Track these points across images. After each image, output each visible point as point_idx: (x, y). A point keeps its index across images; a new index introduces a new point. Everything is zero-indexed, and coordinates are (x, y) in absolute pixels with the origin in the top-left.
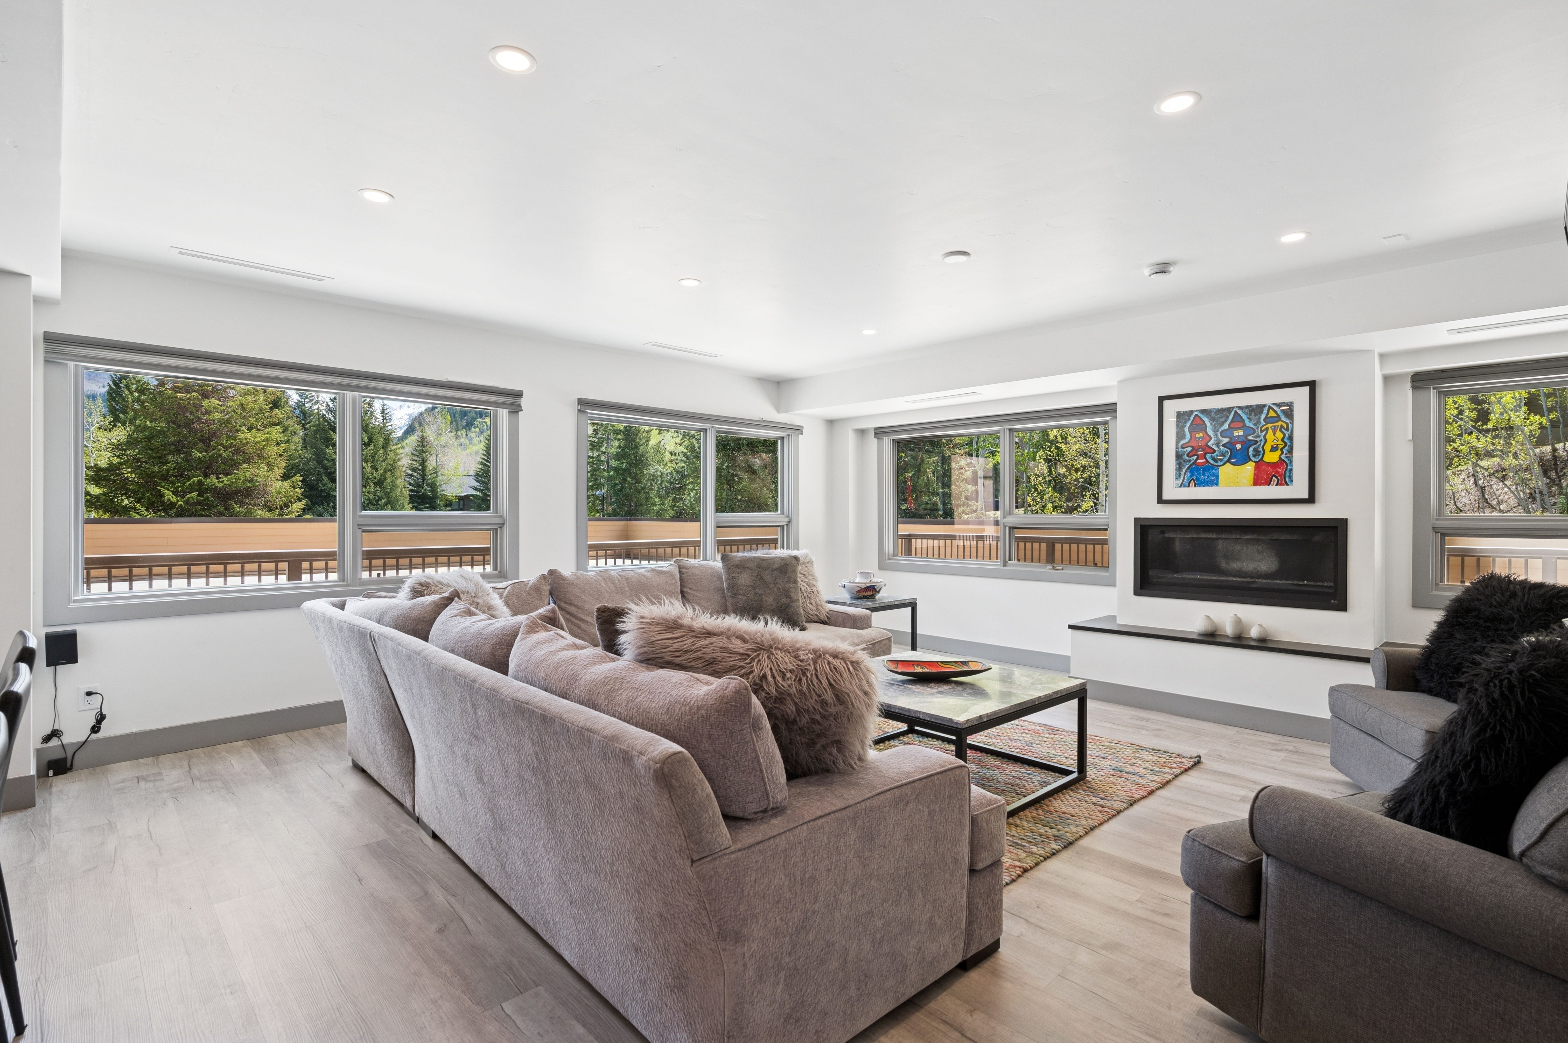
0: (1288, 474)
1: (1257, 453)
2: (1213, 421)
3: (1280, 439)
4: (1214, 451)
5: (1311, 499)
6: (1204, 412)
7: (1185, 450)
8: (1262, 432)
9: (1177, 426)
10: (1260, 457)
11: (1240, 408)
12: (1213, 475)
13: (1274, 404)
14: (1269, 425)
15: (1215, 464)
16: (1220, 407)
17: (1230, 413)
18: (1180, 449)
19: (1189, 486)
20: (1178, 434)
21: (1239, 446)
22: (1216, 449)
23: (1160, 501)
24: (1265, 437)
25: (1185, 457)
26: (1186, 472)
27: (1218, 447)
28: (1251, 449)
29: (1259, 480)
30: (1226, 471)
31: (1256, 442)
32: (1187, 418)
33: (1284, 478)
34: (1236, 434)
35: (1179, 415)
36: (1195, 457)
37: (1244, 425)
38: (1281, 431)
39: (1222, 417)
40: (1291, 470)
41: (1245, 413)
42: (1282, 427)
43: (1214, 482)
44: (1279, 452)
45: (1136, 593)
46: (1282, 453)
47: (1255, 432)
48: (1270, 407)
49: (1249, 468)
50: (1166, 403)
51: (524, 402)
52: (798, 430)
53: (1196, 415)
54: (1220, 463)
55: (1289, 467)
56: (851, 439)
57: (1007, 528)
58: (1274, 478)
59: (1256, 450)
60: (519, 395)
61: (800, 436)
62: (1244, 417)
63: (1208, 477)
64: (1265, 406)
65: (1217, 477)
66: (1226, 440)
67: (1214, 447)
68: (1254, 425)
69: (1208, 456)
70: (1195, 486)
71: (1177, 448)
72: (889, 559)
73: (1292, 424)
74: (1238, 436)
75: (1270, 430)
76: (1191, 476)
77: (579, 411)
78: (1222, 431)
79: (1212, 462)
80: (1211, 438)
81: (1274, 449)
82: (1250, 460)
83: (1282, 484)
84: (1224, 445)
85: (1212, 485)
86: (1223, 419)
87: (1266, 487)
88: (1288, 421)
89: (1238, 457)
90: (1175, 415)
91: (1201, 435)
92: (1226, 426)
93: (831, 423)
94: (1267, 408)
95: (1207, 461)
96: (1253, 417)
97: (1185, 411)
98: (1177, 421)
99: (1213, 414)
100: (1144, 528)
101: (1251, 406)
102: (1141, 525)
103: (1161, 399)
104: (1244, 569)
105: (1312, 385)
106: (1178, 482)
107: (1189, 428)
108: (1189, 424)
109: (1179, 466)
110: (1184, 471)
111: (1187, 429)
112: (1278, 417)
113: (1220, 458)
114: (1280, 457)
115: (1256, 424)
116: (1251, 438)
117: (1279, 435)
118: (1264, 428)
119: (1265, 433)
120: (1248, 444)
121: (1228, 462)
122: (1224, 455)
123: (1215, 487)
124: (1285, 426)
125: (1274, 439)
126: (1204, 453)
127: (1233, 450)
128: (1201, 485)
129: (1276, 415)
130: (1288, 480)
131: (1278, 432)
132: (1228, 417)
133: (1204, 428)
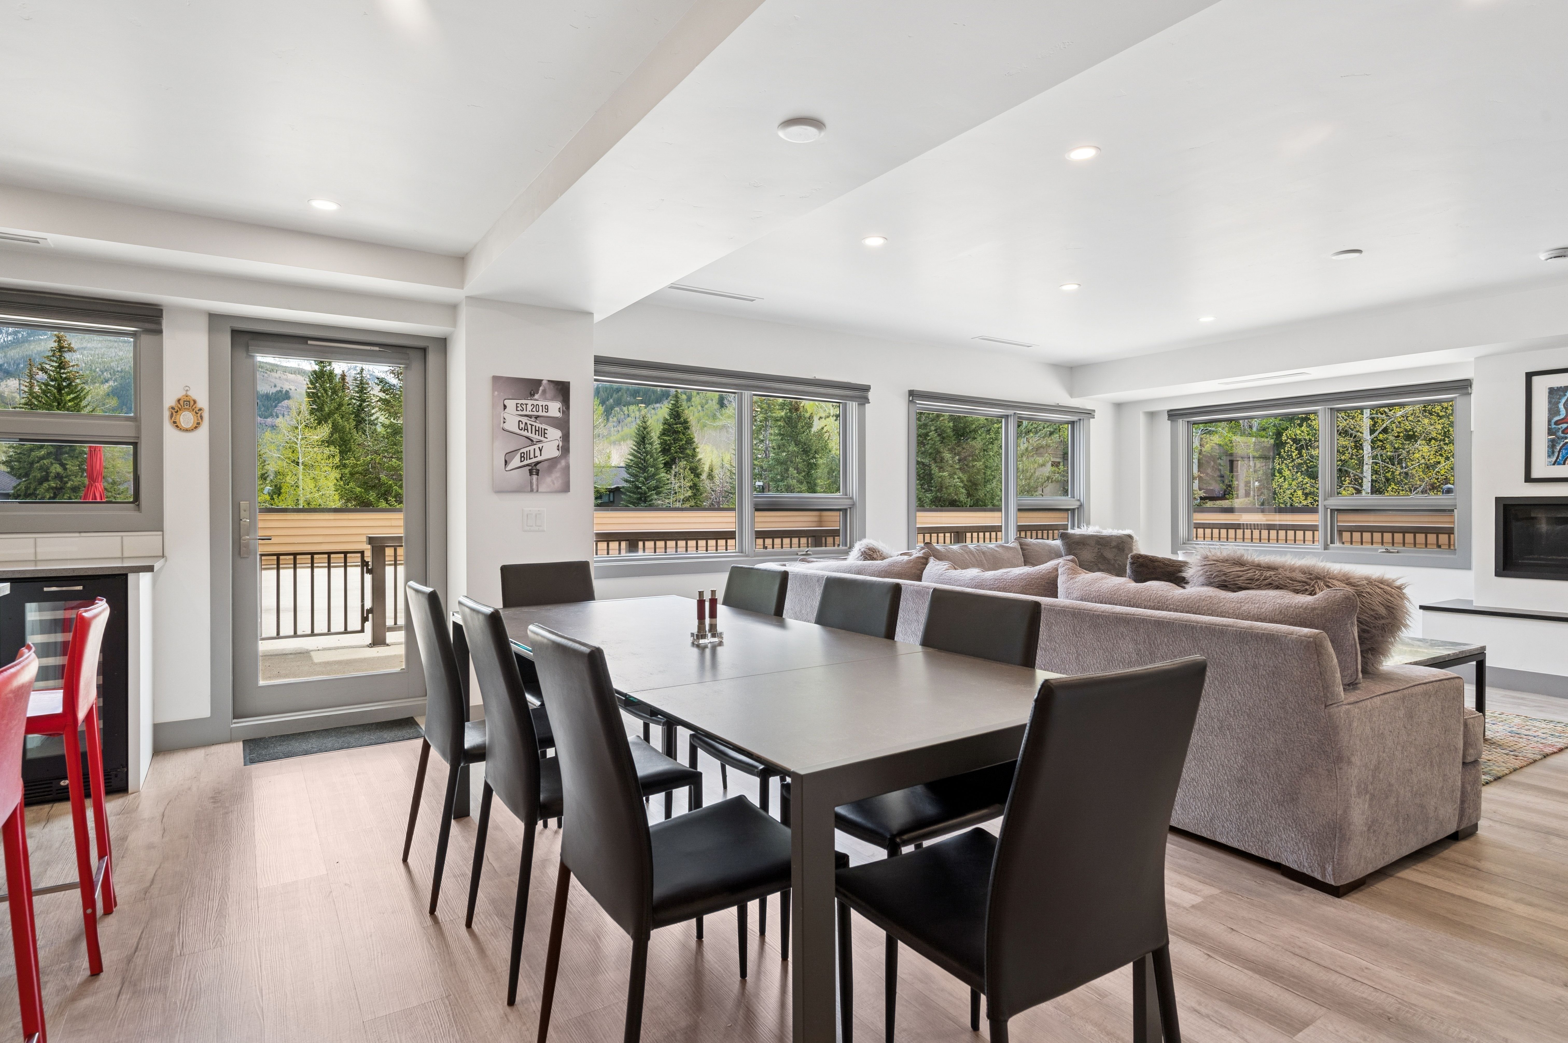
7: (1559, 426)
9: (1550, 402)
18: (1553, 426)
19: (1564, 464)
20: (1550, 410)
23: (1529, 479)
25: (1560, 434)
26: (1560, 449)
35: (1552, 391)
45: (1498, 574)
50: (1536, 379)
51: (871, 395)
52: (1090, 414)
56: (1142, 421)
57: (1329, 510)
60: (867, 389)
61: (1092, 420)
71: (1549, 425)
72: (1184, 543)
77: (910, 401)
90: (1547, 391)
93: (1119, 406)
97: (1559, 386)
98: (1549, 397)
100: (1509, 508)
102: (1505, 506)
103: (1529, 376)
106: (1550, 460)
107: (1564, 405)
108: (1564, 400)
109: (1550, 443)
110: (1558, 448)
111: (1561, 406)
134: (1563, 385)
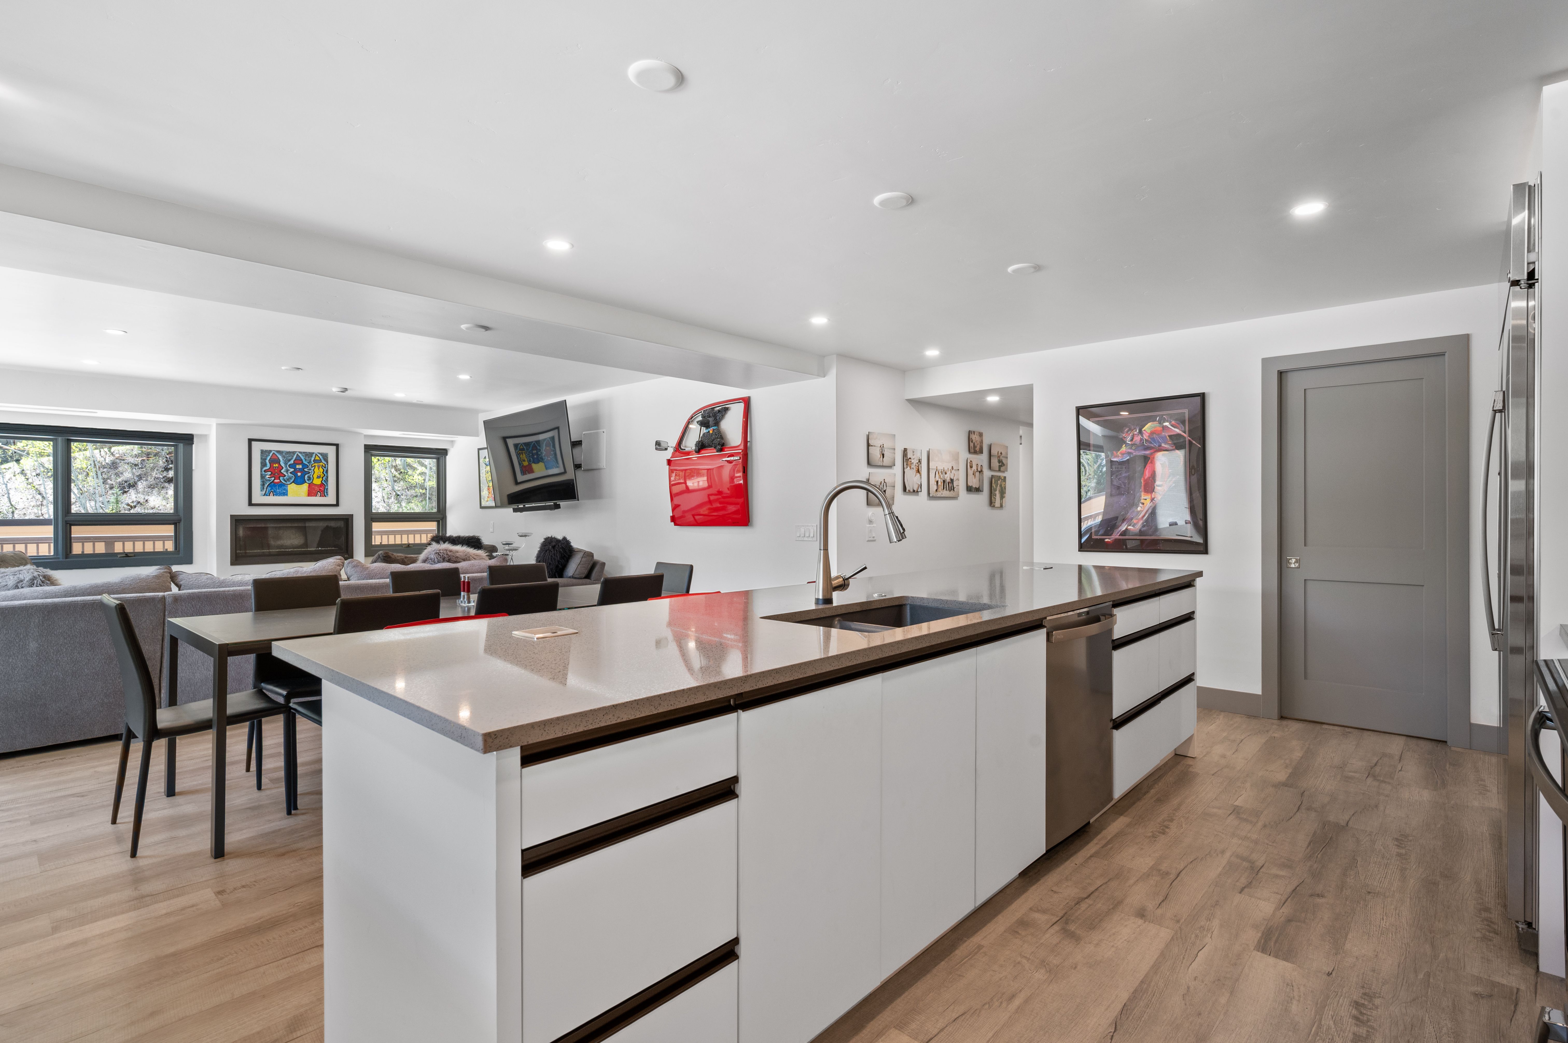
0: (325, 491)
1: (309, 478)
2: (284, 458)
3: (321, 472)
4: (285, 476)
5: (337, 505)
6: (278, 452)
7: (266, 473)
8: (312, 467)
9: (261, 458)
10: (311, 481)
11: (300, 452)
12: (285, 489)
13: (318, 453)
14: (316, 464)
15: (285, 483)
16: (288, 451)
18: (263, 473)
19: (269, 495)
20: (261, 463)
21: (299, 474)
22: (286, 474)
23: (250, 504)
24: (313, 470)
25: (267, 477)
26: (267, 486)
27: (287, 473)
28: (306, 476)
29: (310, 494)
30: (292, 488)
31: (309, 473)
34: (297, 467)
35: (262, 452)
36: (273, 478)
37: (303, 462)
38: (322, 468)
39: (289, 456)
40: (327, 489)
41: (303, 455)
42: (322, 465)
44: (321, 479)
45: (231, 564)
46: (323, 479)
47: (308, 467)
48: (316, 454)
49: (305, 487)
53: (274, 453)
54: (288, 483)
55: (326, 487)
58: (318, 493)
62: (302, 458)
63: (281, 490)
64: (313, 453)
65: (287, 491)
66: (292, 470)
67: (285, 473)
69: (281, 478)
70: (273, 495)
71: (261, 472)
73: (328, 465)
74: (299, 468)
75: (316, 467)
76: (271, 490)
78: (290, 465)
79: (283, 482)
80: (283, 468)
81: (318, 477)
82: (306, 482)
83: (323, 496)
84: (291, 473)
85: (284, 495)
86: (290, 458)
87: (315, 497)
88: (326, 463)
89: (300, 481)
90: (260, 451)
91: (277, 465)
92: (292, 462)
94: (315, 455)
95: (281, 481)
96: (307, 458)
98: (261, 455)
99: (284, 454)
100: (237, 521)
101: (306, 452)
102: (236, 520)
103: (250, 441)
104: (285, 544)
105: (337, 445)
106: (262, 493)
107: (269, 461)
108: (269, 458)
109: (262, 482)
110: (266, 486)
111: (267, 461)
112: (321, 460)
113: (288, 480)
114: (322, 481)
115: (308, 463)
116: (306, 470)
117: (321, 470)
118: (313, 465)
119: (313, 468)
120: (304, 473)
121: (293, 482)
122: (291, 478)
123: (285, 497)
124: (324, 465)
125: (318, 471)
126: (278, 476)
127: (296, 475)
128: (276, 495)
129: (319, 459)
130: (325, 494)
131: (321, 468)
132: (293, 457)
133: (278, 462)
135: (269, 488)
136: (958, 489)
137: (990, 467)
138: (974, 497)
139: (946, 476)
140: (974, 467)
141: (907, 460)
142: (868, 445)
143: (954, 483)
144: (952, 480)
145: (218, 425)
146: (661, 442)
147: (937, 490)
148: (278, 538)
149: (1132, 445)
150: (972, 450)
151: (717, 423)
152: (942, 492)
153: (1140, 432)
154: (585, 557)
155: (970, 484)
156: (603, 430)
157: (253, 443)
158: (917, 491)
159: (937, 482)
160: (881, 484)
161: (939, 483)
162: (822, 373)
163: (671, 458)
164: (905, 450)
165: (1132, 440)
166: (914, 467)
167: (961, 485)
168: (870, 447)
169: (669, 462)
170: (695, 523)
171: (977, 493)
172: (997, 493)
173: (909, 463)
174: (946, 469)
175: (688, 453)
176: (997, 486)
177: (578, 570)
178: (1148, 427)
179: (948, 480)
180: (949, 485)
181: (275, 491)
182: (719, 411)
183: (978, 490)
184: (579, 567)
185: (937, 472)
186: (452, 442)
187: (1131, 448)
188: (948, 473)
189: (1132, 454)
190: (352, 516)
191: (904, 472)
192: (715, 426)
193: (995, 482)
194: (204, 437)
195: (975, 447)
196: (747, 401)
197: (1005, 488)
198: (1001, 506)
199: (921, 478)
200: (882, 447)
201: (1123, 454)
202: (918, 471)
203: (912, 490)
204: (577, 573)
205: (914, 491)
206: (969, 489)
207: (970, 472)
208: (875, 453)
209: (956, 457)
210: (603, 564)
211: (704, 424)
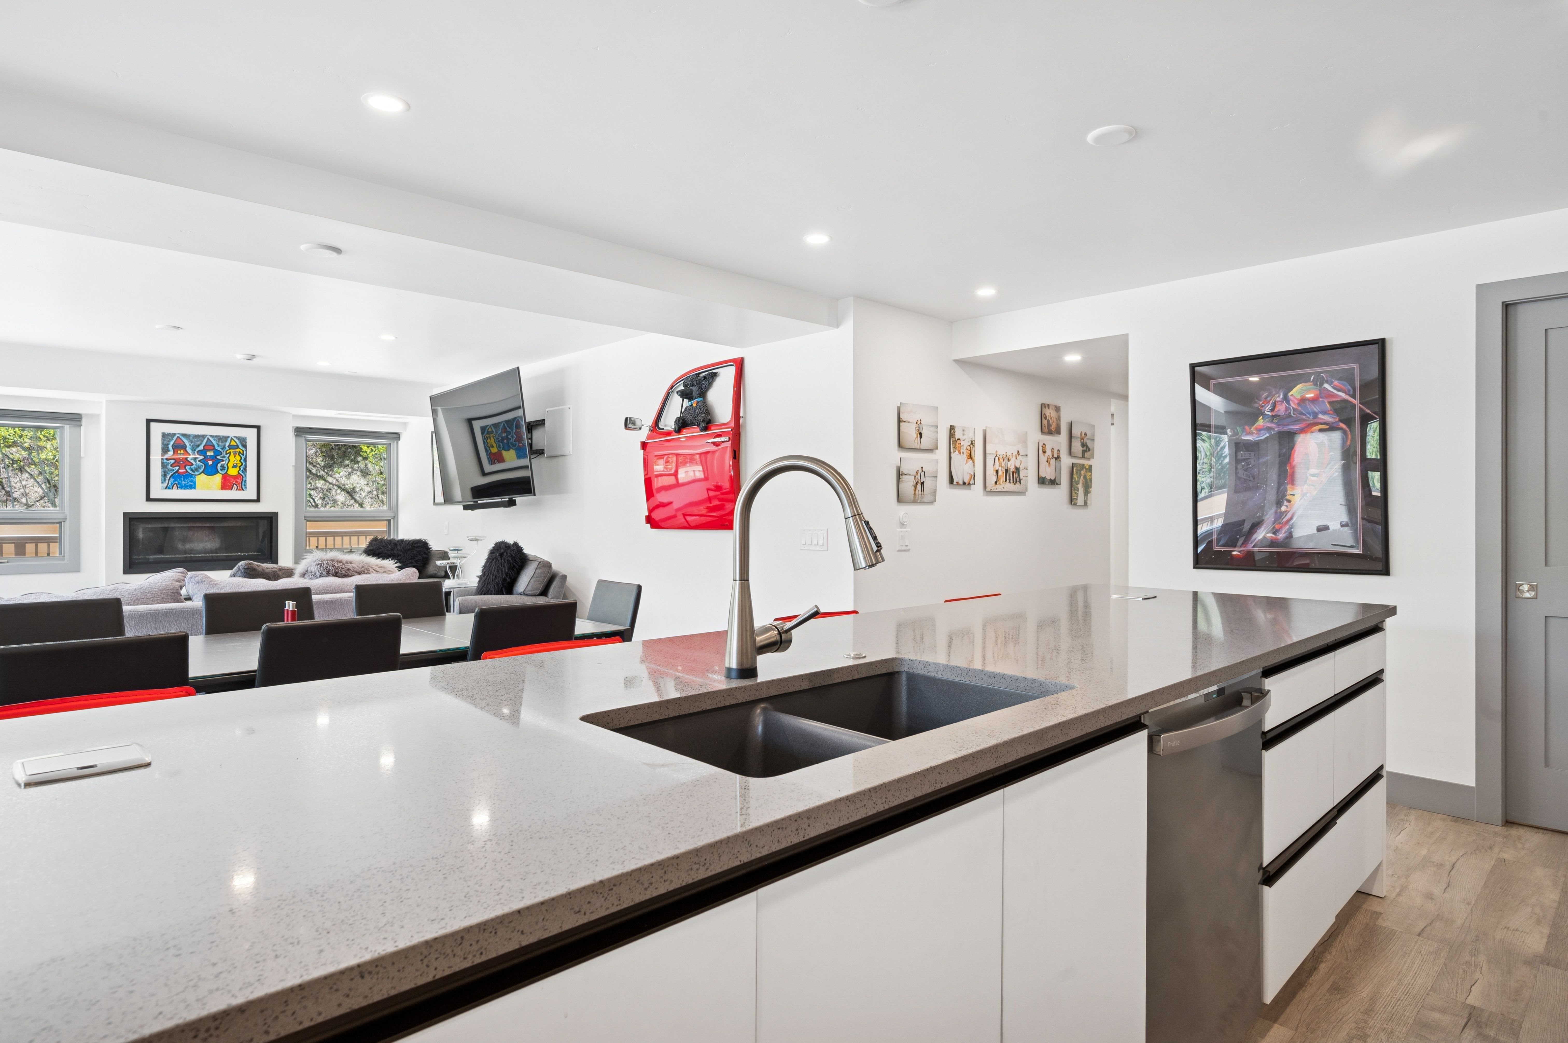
0: (243, 483)
2: (192, 443)
3: (238, 460)
4: (192, 464)
5: (258, 500)
6: (184, 435)
7: (169, 461)
8: (226, 454)
9: (163, 444)
10: (226, 471)
11: (211, 436)
12: (192, 481)
13: (234, 437)
14: (232, 451)
15: (193, 473)
16: (197, 434)
17: (204, 439)
18: (165, 461)
19: (172, 488)
20: (163, 449)
21: (210, 463)
22: (194, 463)
23: (148, 499)
24: (228, 458)
25: (169, 467)
26: (170, 478)
27: (195, 462)
28: (219, 465)
29: (224, 487)
30: (201, 479)
31: (223, 461)
32: (171, 438)
33: (242, 487)
34: (208, 453)
35: (164, 435)
36: (177, 468)
37: (214, 448)
38: (239, 455)
39: (198, 441)
40: (245, 481)
41: (215, 440)
42: (240, 452)
43: (192, 486)
44: (237, 469)
45: (124, 571)
46: (240, 469)
47: (221, 454)
48: (232, 439)
49: (218, 478)
53: (178, 437)
54: (196, 473)
55: (244, 479)
58: (235, 485)
59: (223, 466)
62: (215, 443)
63: (188, 482)
64: (228, 437)
65: (195, 483)
66: (201, 458)
67: (192, 461)
68: (221, 449)
69: (188, 467)
70: (178, 489)
71: (162, 460)
73: (246, 451)
74: (210, 456)
75: (232, 454)
76: (174, 481)
78: (198, 451)
79: (190, 472)
80: (190, 455)
81: (234, 466)
82: (219, 472)
83: (240, 490)
84: (199, 461)
85: (191, 488)
86: (199, 443)
87: (230, 491)
88: (244, 449)
89: (211, 471)
90: (161, 435)
91: (182, 452)
92: (201, 448)
94: (229, 439)
95: (187, 471)
96: (220, 444)
97: (169, 432)
98: (162, 440)
99: (191, 438)
100: (132, 521)
101: (219, 436)
102: (130, 518)
103: (149, 422)
104: (195, 548)
105: (258, 428)
106: (163, 485)
107: (172, 446)
108: (172, 443)
109: (163, 473)
110: (168, 477)
111: (170, 447)
112: (237, 446)
113: (197, 470)
114: (238, 472)
115: (222, 449)
116: (219, 457)
117: (238, 458)
118: (227, 452)
119: (228, 455)
120: (217, 461)
121: (202, 472)
122: (199, 467)
123: (193, 490)
124: (242, 452)
125: (234, 459)
126: (184, 465)
127: (206, 465)
128: (181, 488)
129: (235, 444)
130: (243, 487)
131: (237, 455)
132: (203, 441)
133: (184, 447)
134: (171, 432)
135: (172, 480)
136: (1027, 481)
137: (1070, 453)
138: (1048, 492)
139: (1009, 463)
140: (1049, 453)
141: (955, 442)
142: (900, 421)
143: (1021, 473)
144: (1018, 470)
145: (108, 402)
146: (636, 420)
147: (996, 483)
148: (184, 540)
149: (1273, 417)
150: (1046, 430)
151: (703, 394)
152: (1003, 485)
153: (1286, 399)
154: (540, 568)
155: (1042, 475)
156: (569, 406)
157: (152, 424)
158: (969, 484)
159: (997, 472)
160: (917, 473)
161: (1000, 473)
162: (836, 322)
163: (646, 440)
164: (952, 428)
165: (1272, 410)
166: (965, 452)
167: (1030, 476)
168: (902, 424)
169: (644, 445)
170: (687, 525)
171: (1053, 486)
172: (1080, 486)
173: (958, 445)
174: (1009, 454)
175: (668, 434)
176: (1079, 477)
177: (530, 585)
178: (1296, 392)
179: (1012, 469)
180: (1014, 475)
181: (179, 484)
182: (705, 377)
183: (1053, 482)
184: (532, 580)
185: (997, 458)
186: (405, 424)
187: (1272, 422)
188: (1013, 460)
189: (1273, 429)
190: (276, 514)
191: (950, 458)
192: (700, 397)
193: (1077, 473)
194: (95, 417)
195: (1049, 425)
196: (739, 364)
197: (1091, 481)
198: (1086, 504)
199: (974, 465)
200: (919, 423)
201: (1259, 430)
202: (970, 457)
203: (961, 483)
204: (529, 588)
205: (964, 483)
206: (1042, 481)
207: (1043, 459)
208: (910, 431)
209: (1023, 439)
210: (564, 577)
211: (685, 395)
